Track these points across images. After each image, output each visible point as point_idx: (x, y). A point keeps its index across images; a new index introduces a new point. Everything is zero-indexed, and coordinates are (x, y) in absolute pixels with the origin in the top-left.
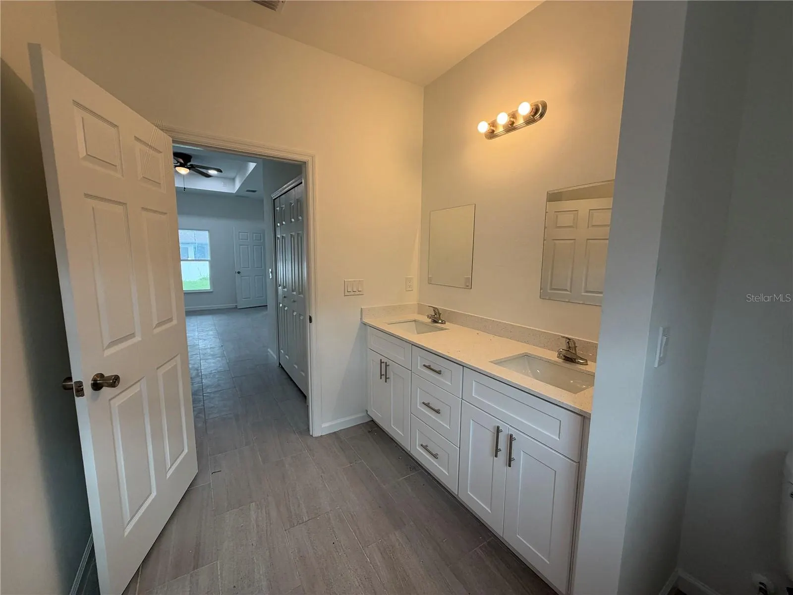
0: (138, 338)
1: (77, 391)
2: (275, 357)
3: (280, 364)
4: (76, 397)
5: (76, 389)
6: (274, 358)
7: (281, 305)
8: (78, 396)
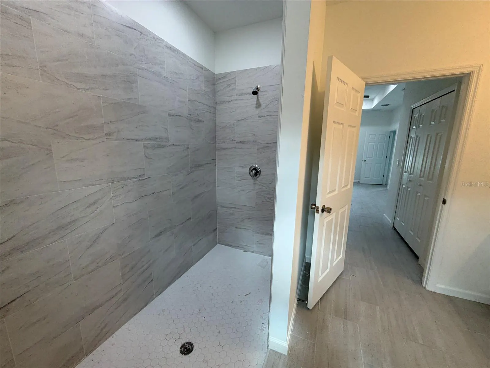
0: (336, 192)
1: (317, 211)
2: (391, 222)
3: (394, 227)
4: (315, 213)
5: (316, 210)
6: (389, 222)
7: (404, 186)
8: (316, 213)
